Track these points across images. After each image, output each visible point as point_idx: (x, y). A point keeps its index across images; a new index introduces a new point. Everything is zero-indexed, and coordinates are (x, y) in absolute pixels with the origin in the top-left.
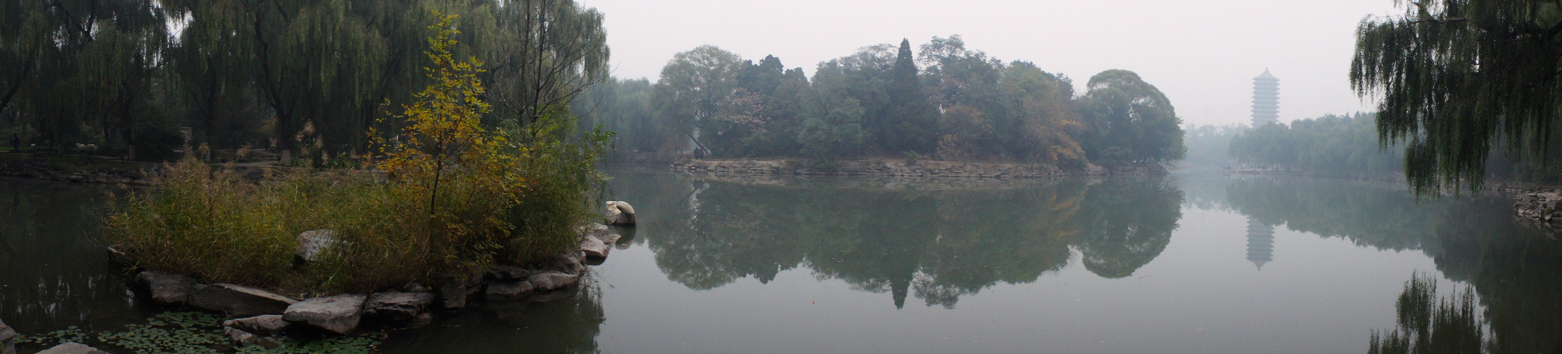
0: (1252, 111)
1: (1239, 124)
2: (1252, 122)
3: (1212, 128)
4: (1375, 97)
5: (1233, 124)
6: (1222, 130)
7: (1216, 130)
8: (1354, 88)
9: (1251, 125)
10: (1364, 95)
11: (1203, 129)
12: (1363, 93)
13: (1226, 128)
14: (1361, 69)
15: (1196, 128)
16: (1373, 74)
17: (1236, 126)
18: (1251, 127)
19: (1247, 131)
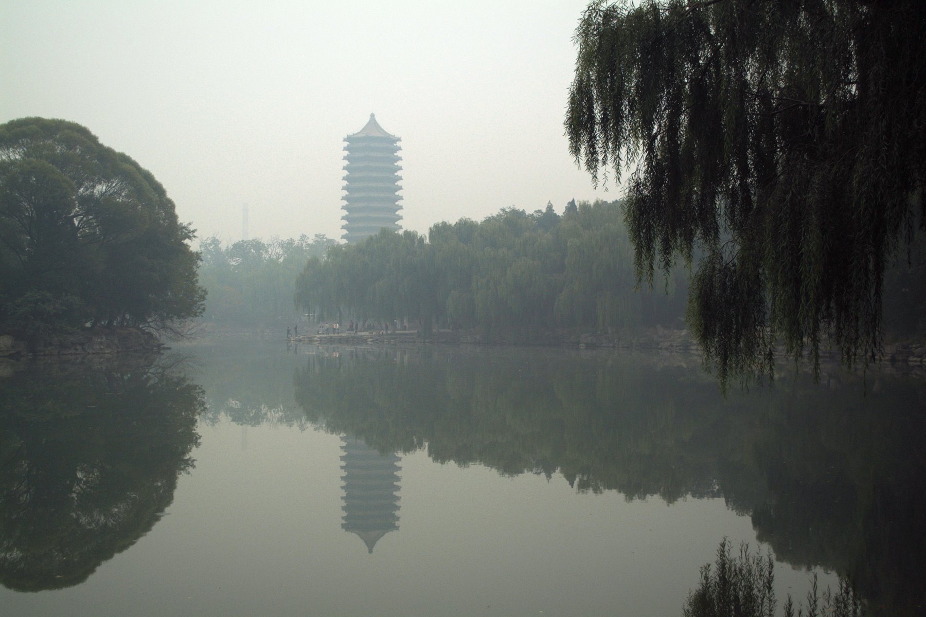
0: (343, 208)
1: (316, 236)
2: (345, 232)
3: (258, 246)
4: (623, 169)
5: (303, 237)
6: (279, 251)
7: (267, 252)
8: (576, 150)
9: (343, 237)
10: (600, 164)
11: (240, 248)
12: (597, 160)
13: (288, 246)
14: (591, 109)
15: (223, 246)
16: (618, 117)
17: (310, 242)
18: (344, 242)
19: (335, 250)
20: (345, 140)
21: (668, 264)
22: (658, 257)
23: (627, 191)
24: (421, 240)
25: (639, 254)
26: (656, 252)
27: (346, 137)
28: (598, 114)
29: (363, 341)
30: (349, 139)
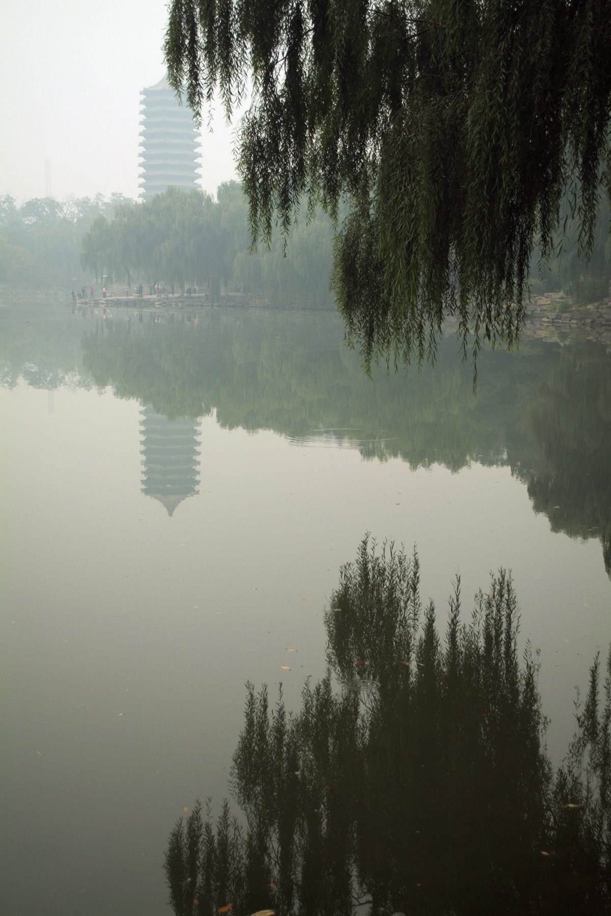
0: (140, 165)
1: (113, 194)
2: (142, 190)
3: (52, 204)
4: (234, 106)
5: (99, 195)
6: (75, 210)
7: (62, 210)
8: (175, 82)
9: (140, 196)
10: (204, 101)
11: (32, 207)
12: (200, 94)
13: (84, 204)
15: (18, 204)
17: (107, 200)
18: (140, 201)
20: (141, 93)
21: (286, 221)
22: (276, 213)
23: (240, 133)
24: (209, 199)
25: (254, 208)
26: (275, 206)
27: (142, 90)
28: (201, 38)
29: (150, 304)
30: (146, 92)
